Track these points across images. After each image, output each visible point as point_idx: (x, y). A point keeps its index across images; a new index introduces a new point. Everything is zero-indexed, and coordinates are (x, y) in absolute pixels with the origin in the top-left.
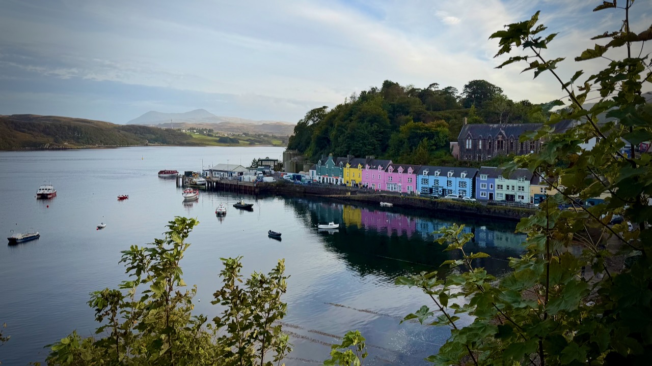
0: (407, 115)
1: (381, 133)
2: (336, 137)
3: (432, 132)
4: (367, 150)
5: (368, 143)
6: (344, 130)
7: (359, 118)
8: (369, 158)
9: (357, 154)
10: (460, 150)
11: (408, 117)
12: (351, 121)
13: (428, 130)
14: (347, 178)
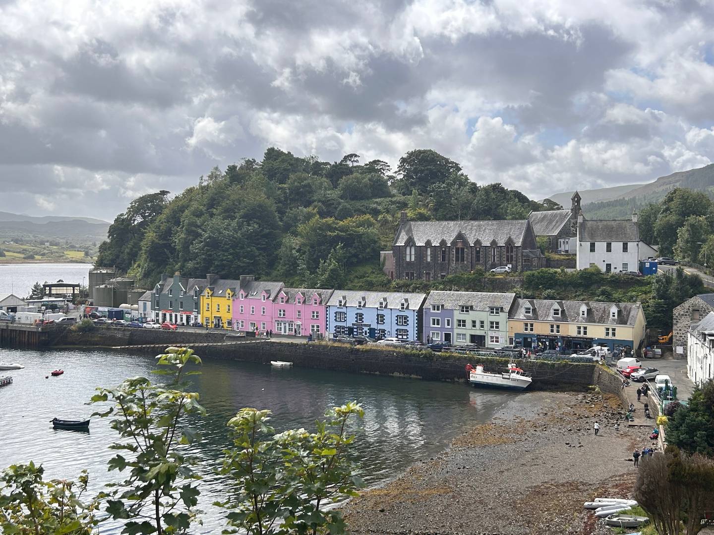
0: (309, 206)
1: (266, 236)
2: (186, 244)
3: (349, 234)
4: (242, 265)
5: (243, 253)
6: (200, 231)
7: (226, 210)
8: (245, 278)
9: (223, 273)
10: (396, 265)
11: (310, 209)
12: (212, 215)
13: (343, 232)
14: (207, 314)
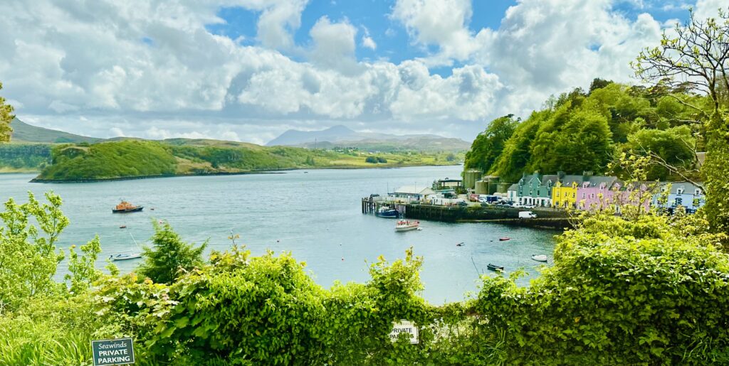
3: (671, 140)
4: (583, 164)
5: (585, 156)
8: (586, 174)
9: (569, 170)
13: (665, 138)
14: (557, 199)
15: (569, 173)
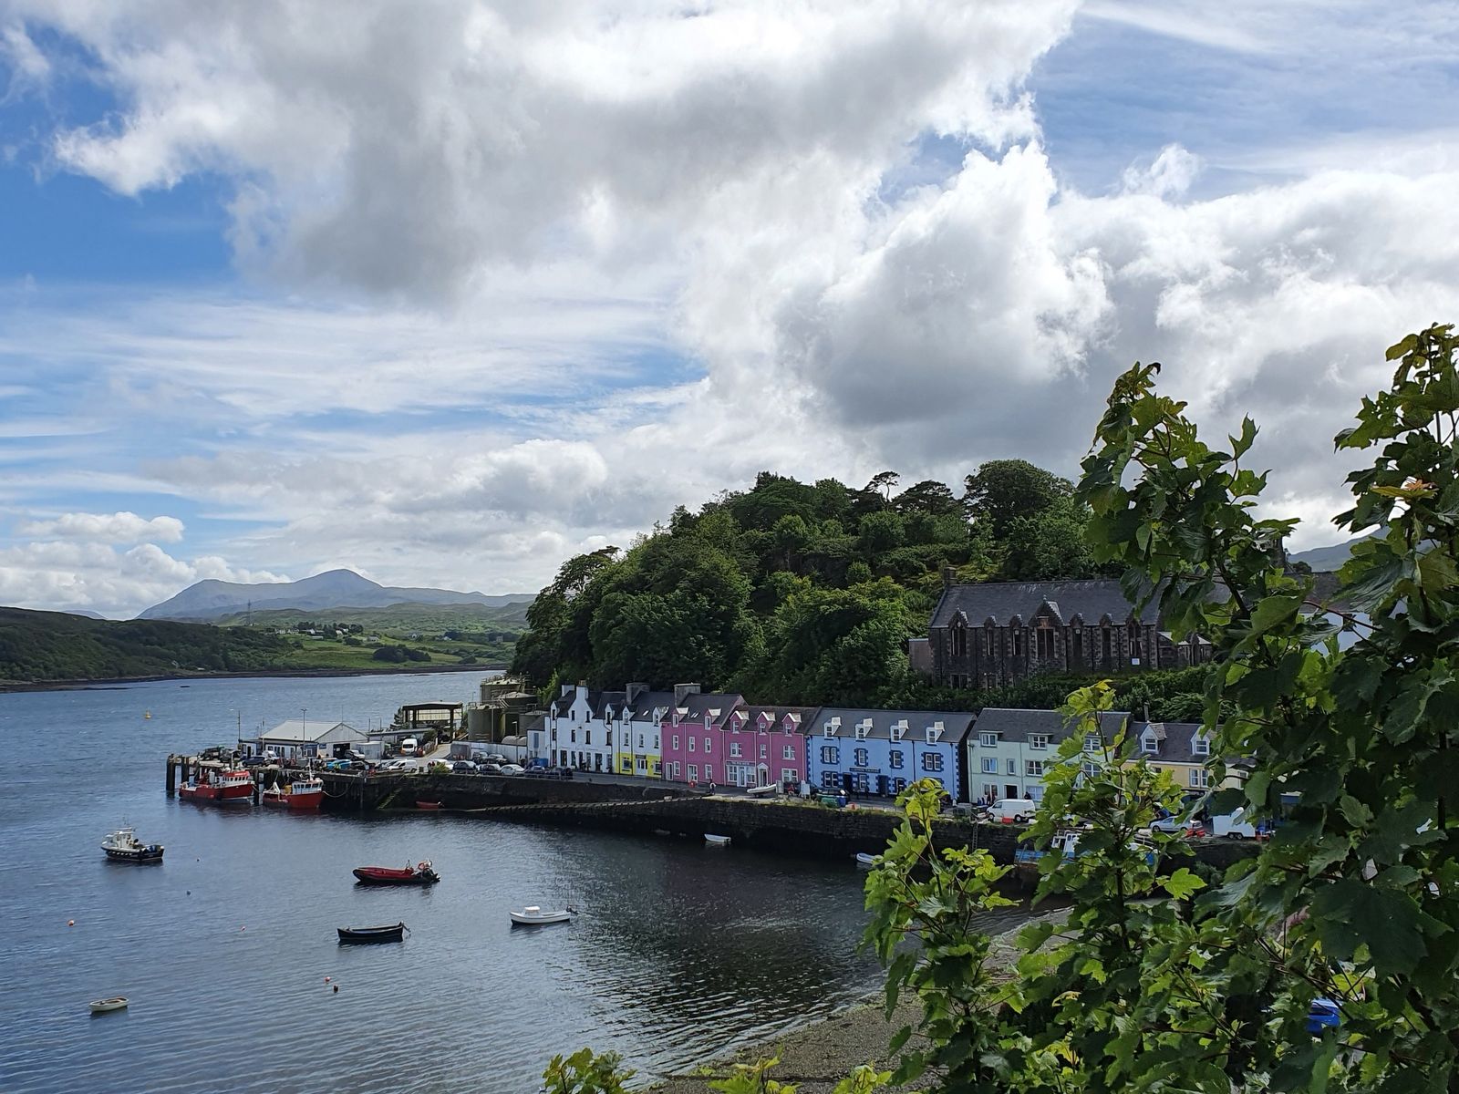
7: (665, 576)
8: (687, 688)
10: (936, 661)
14: (626, 752)
15: (655, 688)
